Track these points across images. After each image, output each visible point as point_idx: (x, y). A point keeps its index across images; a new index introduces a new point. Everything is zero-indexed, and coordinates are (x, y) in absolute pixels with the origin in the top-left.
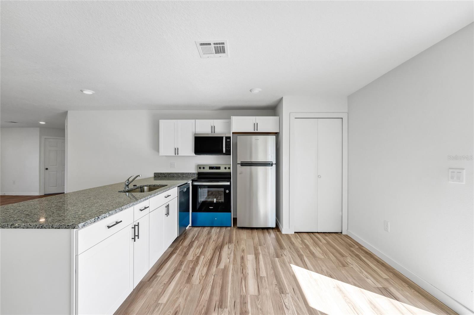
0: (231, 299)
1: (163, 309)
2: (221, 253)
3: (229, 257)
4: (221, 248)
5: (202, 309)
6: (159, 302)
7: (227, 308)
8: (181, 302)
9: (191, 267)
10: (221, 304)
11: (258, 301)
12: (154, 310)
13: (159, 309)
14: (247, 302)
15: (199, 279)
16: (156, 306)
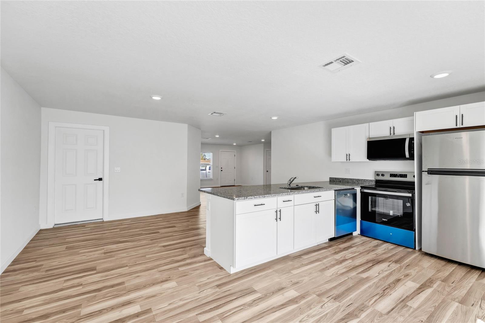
0: (350, 300)
1: (291, 276)
2: (374, 266)
3: (381, 272)
4: (378, 263)
5: (318, 291)
6: (291, 271)
7: (340, 303)
8: (305, 279)
9: (332, 263)
10: (336, 297)
11: (379, 317)
12: (285, 274)
13: (289, 275)
14: (364, 311)
15: (332, 273)
16: (288, 273)
